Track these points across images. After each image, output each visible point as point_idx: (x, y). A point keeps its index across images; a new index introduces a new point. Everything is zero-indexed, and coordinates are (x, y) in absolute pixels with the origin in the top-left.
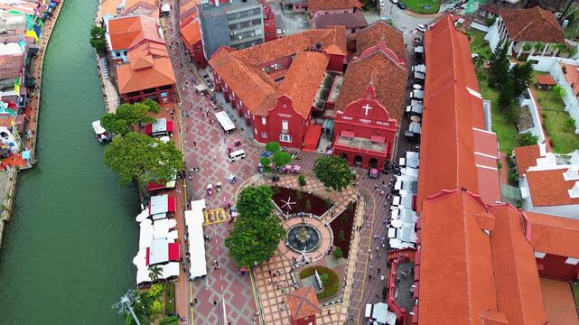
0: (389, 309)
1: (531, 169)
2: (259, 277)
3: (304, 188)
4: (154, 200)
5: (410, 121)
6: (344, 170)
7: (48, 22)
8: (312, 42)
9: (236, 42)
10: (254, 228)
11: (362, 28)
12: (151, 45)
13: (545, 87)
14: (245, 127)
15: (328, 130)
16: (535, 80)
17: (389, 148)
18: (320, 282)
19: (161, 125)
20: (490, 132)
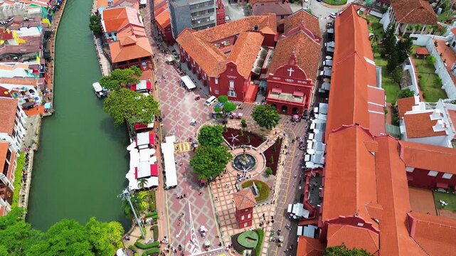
0: (304, 208)
1: (408, 113)
2: (214, 187)
3: (245, 128)
4: (139, 136)
5: (322, 82)
6: (273, 114)
7: (57, 13)
8: (251, 25)
9: (196, 26)
10: (210, 153)
11: (289, 15)
12: (134, 28)
13: (421, 57)
14: (203, 87)
15: (263, 88)
16: (414, 51)
17: (307, 100)
18: (256, 190)
19: (142, 85)
20: (381, 88)
